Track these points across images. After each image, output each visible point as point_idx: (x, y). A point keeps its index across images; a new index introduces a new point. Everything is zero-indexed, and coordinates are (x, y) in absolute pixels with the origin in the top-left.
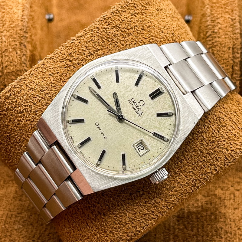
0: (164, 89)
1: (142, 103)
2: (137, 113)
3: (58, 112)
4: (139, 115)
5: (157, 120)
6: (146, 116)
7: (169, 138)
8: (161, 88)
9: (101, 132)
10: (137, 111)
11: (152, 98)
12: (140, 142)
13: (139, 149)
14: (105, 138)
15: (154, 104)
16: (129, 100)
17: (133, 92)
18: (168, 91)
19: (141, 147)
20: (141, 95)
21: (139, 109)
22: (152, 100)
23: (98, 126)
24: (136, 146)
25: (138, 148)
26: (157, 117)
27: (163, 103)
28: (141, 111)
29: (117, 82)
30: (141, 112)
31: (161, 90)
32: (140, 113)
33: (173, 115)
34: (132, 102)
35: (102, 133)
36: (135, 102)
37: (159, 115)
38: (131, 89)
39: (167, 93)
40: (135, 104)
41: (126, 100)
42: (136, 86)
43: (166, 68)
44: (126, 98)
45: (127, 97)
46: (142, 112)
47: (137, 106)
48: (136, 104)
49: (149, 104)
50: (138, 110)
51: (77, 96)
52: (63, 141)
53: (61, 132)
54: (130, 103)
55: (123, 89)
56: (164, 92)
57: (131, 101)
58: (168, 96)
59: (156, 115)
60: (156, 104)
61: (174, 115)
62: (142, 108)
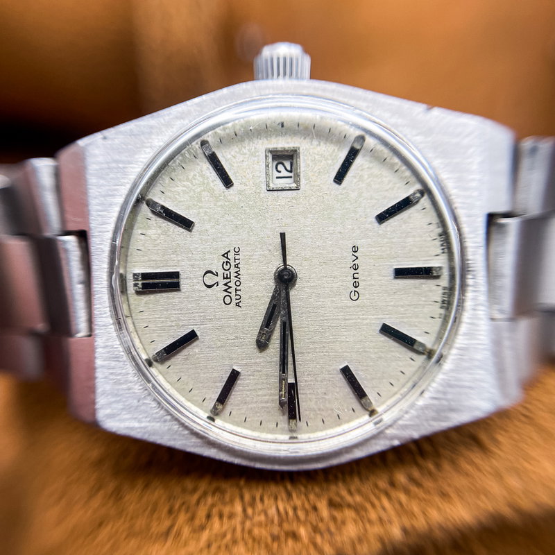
2: (237, 262)
5: (199, 213)
6: (221, 241)
7: (197, 146)
8: (135, 285)
9: (356, 272)
10: (237, 266)
13: (289, 168)
14: (355, 249)
16: (238, 305)
19: (280, 172)
22: (179, 272)
23: (356, 289)
25: (289, 174)
26: (193, 223)
27: (158, 245)
28: (227, 260)
30: (227, 258)
31: (139, 280)
32: (231, 256)
35: (356, 268)
42: (197, 333)
45: (236, 317)
49: (193, 264)
50: (233, 266)
59: (194, 229)
62: (217, 266)
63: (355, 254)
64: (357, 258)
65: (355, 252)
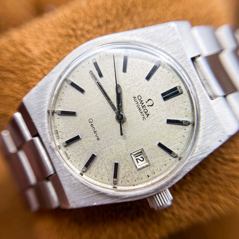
0: (183, 88)
1: (150, 103)
2: (142, 114)
3: (44, 98)
4: (144, 118)
5: (166, 127)
6: (152, 120)
7: (179, 154)
8: (180, 87)
9: (94, 130)
11: (165, 99)
12: (140, 151)
13: (138, 160)
14: (98, 139)
15: (166, 106)
16: (135, 98)
17: (142, 87)
18: (188, 91)
19: (141, 157)
20: (151, 93)
21: (145, 110)
22: (165, 101)
24: (134, 155)
25: (137, 158)
26: (167, 123)
27: (178, 107)
29: (123, 72)
30: (147, 114)
31: (179, 90)
33: (189, 124)
34: (138, 100)
35: (95, 132)
36: (142, 101)
37: (169, 122)
38: (140, 84)
39: (187, 94)
40: (141, 103)
41: (131, 97)
42: (147, 80)
43: (193, 59)
44: (131, 94)
45: (133, 92)
46: (149, 115)
47: (143, 106)
48: (143, 103)
49: (160, 106)
50: (143, 112)
51: (71, 82)
52: (45, 136)
53: (45, 124)
54: (136, 101)
55: (130, 82)
56: (182, 93)
57: (137, 98)
58: (188, 99)
59: (166, 121)
60: (168, 107)
61: (191, 124)
62: (150, 109)
63: (98, 137)
64: (96, 136)
65: (98, 138)
